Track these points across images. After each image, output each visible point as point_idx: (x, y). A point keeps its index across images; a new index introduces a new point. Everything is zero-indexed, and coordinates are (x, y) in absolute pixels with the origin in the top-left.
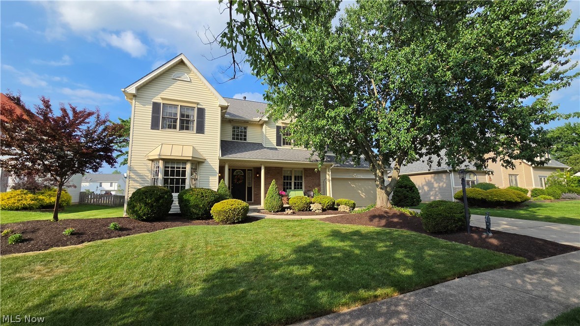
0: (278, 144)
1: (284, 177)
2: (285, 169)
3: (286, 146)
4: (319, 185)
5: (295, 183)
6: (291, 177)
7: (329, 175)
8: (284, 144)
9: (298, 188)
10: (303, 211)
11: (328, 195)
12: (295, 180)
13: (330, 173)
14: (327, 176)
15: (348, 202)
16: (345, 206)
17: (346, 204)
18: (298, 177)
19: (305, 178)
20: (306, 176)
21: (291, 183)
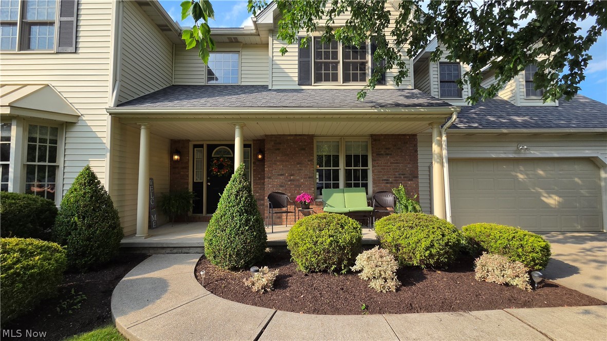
0: (304, 78)
1: (320, 158)
2: (320, 139)
3: (323, 83)
4: (414, 176)
5: (348, 173)
6: (336, 158)
7: (440, 145)
8: (318, 79)
9: (357, 185)
10: (325, 271)
11: (437, 212)
12: (348, 164)
13: (444, 138)
14: (435, 148)
15: (516, 243)
16: (505, 260)
17: (505, 251)
18: (357, 157)
19: (373, 160)
20: (377, 155)
21: (336, 173)
